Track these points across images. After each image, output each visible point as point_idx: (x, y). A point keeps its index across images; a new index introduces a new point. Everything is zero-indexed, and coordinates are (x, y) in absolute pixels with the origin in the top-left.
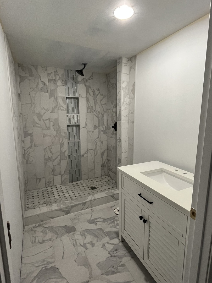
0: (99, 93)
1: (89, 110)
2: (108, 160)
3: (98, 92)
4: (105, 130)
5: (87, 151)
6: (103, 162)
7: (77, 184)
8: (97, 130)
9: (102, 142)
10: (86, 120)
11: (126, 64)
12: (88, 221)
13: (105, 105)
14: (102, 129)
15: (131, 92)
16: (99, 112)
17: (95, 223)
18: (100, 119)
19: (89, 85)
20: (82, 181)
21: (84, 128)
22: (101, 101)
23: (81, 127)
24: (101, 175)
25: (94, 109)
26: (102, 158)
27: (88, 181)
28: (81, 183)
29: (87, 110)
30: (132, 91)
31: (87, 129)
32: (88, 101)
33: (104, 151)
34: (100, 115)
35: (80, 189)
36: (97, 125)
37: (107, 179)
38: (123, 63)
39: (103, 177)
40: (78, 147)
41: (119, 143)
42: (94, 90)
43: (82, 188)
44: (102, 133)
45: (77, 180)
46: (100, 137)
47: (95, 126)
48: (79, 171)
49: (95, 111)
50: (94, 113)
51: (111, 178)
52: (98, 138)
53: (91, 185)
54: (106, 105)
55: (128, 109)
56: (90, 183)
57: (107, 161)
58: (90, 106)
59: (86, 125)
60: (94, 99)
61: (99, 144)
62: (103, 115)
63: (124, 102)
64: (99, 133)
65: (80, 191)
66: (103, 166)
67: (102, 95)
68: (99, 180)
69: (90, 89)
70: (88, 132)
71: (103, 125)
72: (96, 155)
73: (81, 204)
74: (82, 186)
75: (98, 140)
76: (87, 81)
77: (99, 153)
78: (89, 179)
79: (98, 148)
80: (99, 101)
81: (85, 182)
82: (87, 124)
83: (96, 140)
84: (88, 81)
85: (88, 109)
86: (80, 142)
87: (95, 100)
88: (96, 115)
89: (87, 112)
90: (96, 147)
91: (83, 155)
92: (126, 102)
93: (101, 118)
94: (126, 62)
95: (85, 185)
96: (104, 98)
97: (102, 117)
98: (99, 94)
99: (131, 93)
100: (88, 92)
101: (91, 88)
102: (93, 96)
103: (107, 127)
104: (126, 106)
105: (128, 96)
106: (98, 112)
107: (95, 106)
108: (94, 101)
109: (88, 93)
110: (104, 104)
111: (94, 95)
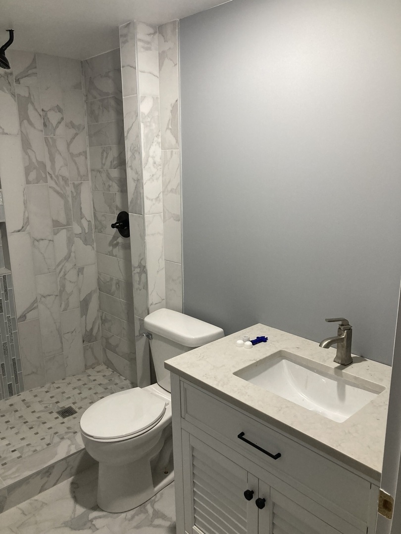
0: (62, 119)
1: (33, 175)
2: (104, 321)
3: (58, 116)
4: (87, 231)
5: (35, 301)
6: (88, 329)
7: (11, 405)
8: (63, 235)
9: (81, 271)
10: (26, 207)
11: (148, 43)
12: (66, 524)
13: (82, 158)
14: (77, 229)
16: (65, 180)
17: (89, 524)
18: (70, 199)
19: (27, 95)
20: (25, 395)
21: (19, 231)
22: (69, 145)
23: (9, 228)
24: (86, 365)
25: (48, 169)
26: (84, 317)
27: (47, 392)
28: (24, 400)
29: (27, 174)
30: (170, 127)
31: (29, 233)
32: (26, 144)
33: (90, 296)
34: (69, 189)
35: (25, 423)
36: (62, 219)
37: (104, 376)
38: (140, 40)
39: (90, 371)
40: (6, 291)
42: (43, 110)
43: (31, 418)
44: (79, 242)
45: (11, 394)
46: (73, 255)
47: (56, 224)
48: (14, 364)
49: (51, 177)
50: (51, 183)
51: (115, 370)
52: (67, 258)
53: (57, 402)
54: (86, 158)
55: (161, 178)
56: (52, 397)
57: (99, 321)
58: (34, 160)
59: (27, 222)
60: (46, 140)
61: (72, 275)
62: (77, 187)
64: (70, 242)
65: (25, 428)
66: (88, 338)
67: (72, 125)
68: (80, 383)
69: (30, 106)
70: (36, 243)
71: (82, 218)
72: (65, 310)
74: (30, 410)
75: (69, 266)
76: (17, 81)
77: (74, 301)
78: (47, 385)
79: (69, 288)
80: (61, 146)
81: (36, 396)
82: (28, 218)
83: (60, 267)
84: (22, 81)
85: (28, 170)
86: (10, 276)
87: (50, 144)
88: (58, 189)
89: (28, 182)
90: (63, 286)
91: (23, 317)
92: (153, 157)
93: (73, 197)
94: (148, 38)
95: (38, 407)
96: (77, 134)
97: (75, 194)
98: (59, 123)
100: (23, 116)
101: (33, 104)
102: (42, 131)
103: (93, 223)
104: (154, 170)
105: (160, 140)
106: (60, 178)
107: (52, 160)
108: (47, 145)
109: (25, 122)
110: (80, 154)
111: (45, 125)
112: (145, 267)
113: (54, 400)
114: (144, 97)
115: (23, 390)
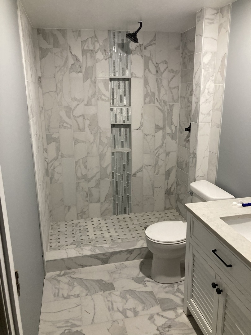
0: (167, 67)
1: (148, 100)
2: (178, 184)
3: (165, 66)
4: (174, 132)
5: (142, 167)
6: (169, 187)
7: (124, 218)
8: (160, 133)
9: (168, 154)
10: (142, 117)
11: (212, 19)
12: (133, 279)
13: (176, 90)
14: (168, 130)
15: (218, 71)
16: (165, 103)
17: (143, 283)
18: (166, 114)
19: (149, 55)
20: (131, 215)
21: (137, 129)
22: (169, 82)
23: (133, 127)
24: (165, 207)
25: (157, 96)
26: (167, 180)
27: (142, 216)
28: (130, 217)
29: (145, 99)
30: (220, 70)
31: (142, 131)
32: (146, 82)
33: (171, 169)
34: (167, 108)
35: (128, 228)
36: (161, 125)
37: (174, 215)
38: (207, 19)
39: (166, 211)
40: (128, 160)
41: (193, 160)
42: (157, 63)
43: (131, 227)
44: (168, 138)
45: (125, 213)
46: (164, 145)
47: (157, 127)
48: (128, 198)
49: (157, 101)
50: (157, 104)
51: (180, 213)
52: (161, 146)
53: (146, 222)
54: (178, 90)
55: (212, 102)
56: (144, 219)
57: (175, 185)
58: (149, 91)
59: (142, 125)
60: (157, 80)
61: (162, 156)
62: (171, 107)
63: (205, 88)
64: (164, 137)
65: (127, 230)
66: (168, 192)
67: (172, 71)
68: (160, 216)
69: (150, 61)
70: (145, 136)
71: (172, 124)
72: (157, 174)
73: (125, 251)
74: (132, 222)
75: (161, 150)
76: (145, 48)
77: (162, 171)
78: (143, 213)
79: (160, 163)
80: (165, 83)
81: (136, 217)
82: (143, 123)
83: (157, 150)
84: (147, 48)
85: (145, 97)
86: (131, 152)
87: (159, 82)
88: (161, 107)
89: (145, 103)
90: (157, 162)
91: (135, 175)
92: (208, 89)
93: (168, 112)
94: (213, 17)
95: (136, 222)
96: (174, 76)
97: (169, 111)
98: (165, 70)
99: (219, 73)
100: (146, 67)
101: (152, 60)
102: (155, 75)
103: (178, 127)
104: (208, 97)
105: (214, 79)
106: (162, 101)
107: (159, 91)
108: (157, 83)
109: (147, 70)
110: (175, 88)
111: (157, 72)
112: (195, 154)
113: (145, 221)
114: (206, 53)
115: (131, 212)
